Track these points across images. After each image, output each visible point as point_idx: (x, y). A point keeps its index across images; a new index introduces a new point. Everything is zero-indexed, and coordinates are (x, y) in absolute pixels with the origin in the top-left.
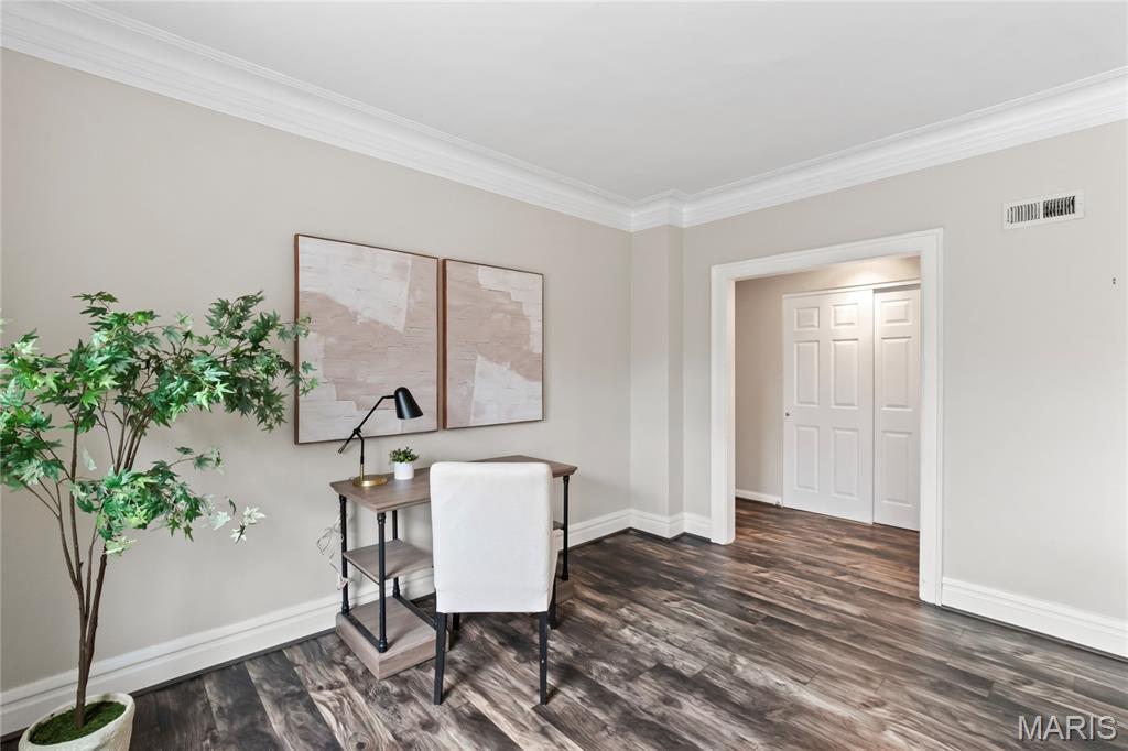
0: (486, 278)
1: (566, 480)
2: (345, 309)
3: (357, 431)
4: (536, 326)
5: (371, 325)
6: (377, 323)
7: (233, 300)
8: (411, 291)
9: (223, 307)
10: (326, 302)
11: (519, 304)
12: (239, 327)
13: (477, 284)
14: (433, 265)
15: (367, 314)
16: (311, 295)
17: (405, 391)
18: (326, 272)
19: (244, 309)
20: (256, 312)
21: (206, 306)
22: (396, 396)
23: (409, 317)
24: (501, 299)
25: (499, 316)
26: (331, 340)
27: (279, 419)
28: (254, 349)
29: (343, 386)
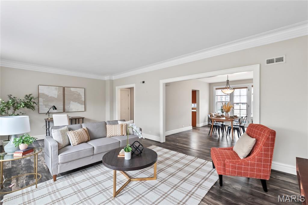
0: (72, 89)
1: (83, 119)
2: (47, 95)
3: (48, 112)
4: (83, 96)
5: (51, 97)
6: (52, 97)
7: (28, 94)
8: (58, 92)
9: (27, 96)
10: (43, 94)
11: (80, 93)
12: (28, 98)
13: (71, 90)
14: (62, 88)
15: (50, 95)
16: (41, 93)
17: (54, 106)
18: (43, 90)
19: (29, 96)
20: (31, 96)
21: (24, 96)
22: (53, 107)
23: (58, 96)
24: (76, 92)
25: (75, 95)
26: (44, 99)
27: (35, 110)
28: (30, 101)
29: (46, 106)
